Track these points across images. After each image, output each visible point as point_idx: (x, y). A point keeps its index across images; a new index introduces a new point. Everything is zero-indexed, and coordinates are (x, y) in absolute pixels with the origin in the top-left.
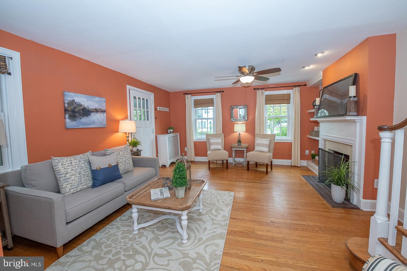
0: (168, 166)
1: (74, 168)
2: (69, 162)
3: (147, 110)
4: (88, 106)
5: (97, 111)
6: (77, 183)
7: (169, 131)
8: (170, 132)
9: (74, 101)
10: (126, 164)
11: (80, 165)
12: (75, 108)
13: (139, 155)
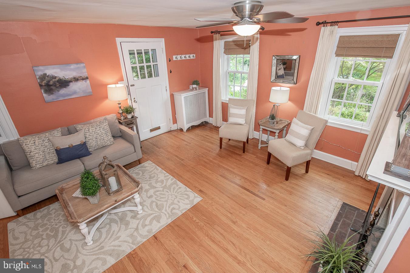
0: (185, 130)
1: (37, 148)
2: (32, 142)
3: (154, 63)
4: (64, 77)
5: (76, 79)
6: (42, 160)
7: (191, 87)
8: (193, 88)
9: (46, 74)
10: (98, 141)
11: (43, 144)
12: (49, 81)
13: (133, 123)
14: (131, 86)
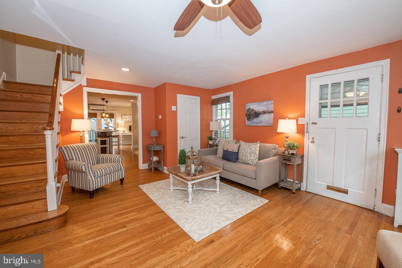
4: (258, 110)
9: (250, 108)
12: (250, 113)
13: (290, 160)
14: (313, 123)
